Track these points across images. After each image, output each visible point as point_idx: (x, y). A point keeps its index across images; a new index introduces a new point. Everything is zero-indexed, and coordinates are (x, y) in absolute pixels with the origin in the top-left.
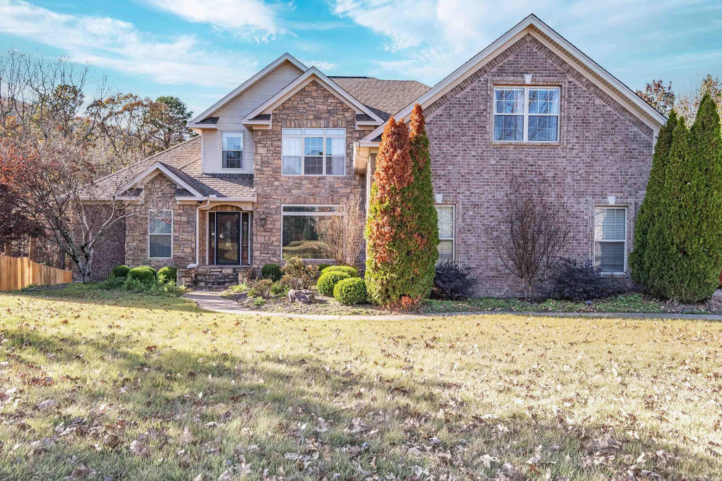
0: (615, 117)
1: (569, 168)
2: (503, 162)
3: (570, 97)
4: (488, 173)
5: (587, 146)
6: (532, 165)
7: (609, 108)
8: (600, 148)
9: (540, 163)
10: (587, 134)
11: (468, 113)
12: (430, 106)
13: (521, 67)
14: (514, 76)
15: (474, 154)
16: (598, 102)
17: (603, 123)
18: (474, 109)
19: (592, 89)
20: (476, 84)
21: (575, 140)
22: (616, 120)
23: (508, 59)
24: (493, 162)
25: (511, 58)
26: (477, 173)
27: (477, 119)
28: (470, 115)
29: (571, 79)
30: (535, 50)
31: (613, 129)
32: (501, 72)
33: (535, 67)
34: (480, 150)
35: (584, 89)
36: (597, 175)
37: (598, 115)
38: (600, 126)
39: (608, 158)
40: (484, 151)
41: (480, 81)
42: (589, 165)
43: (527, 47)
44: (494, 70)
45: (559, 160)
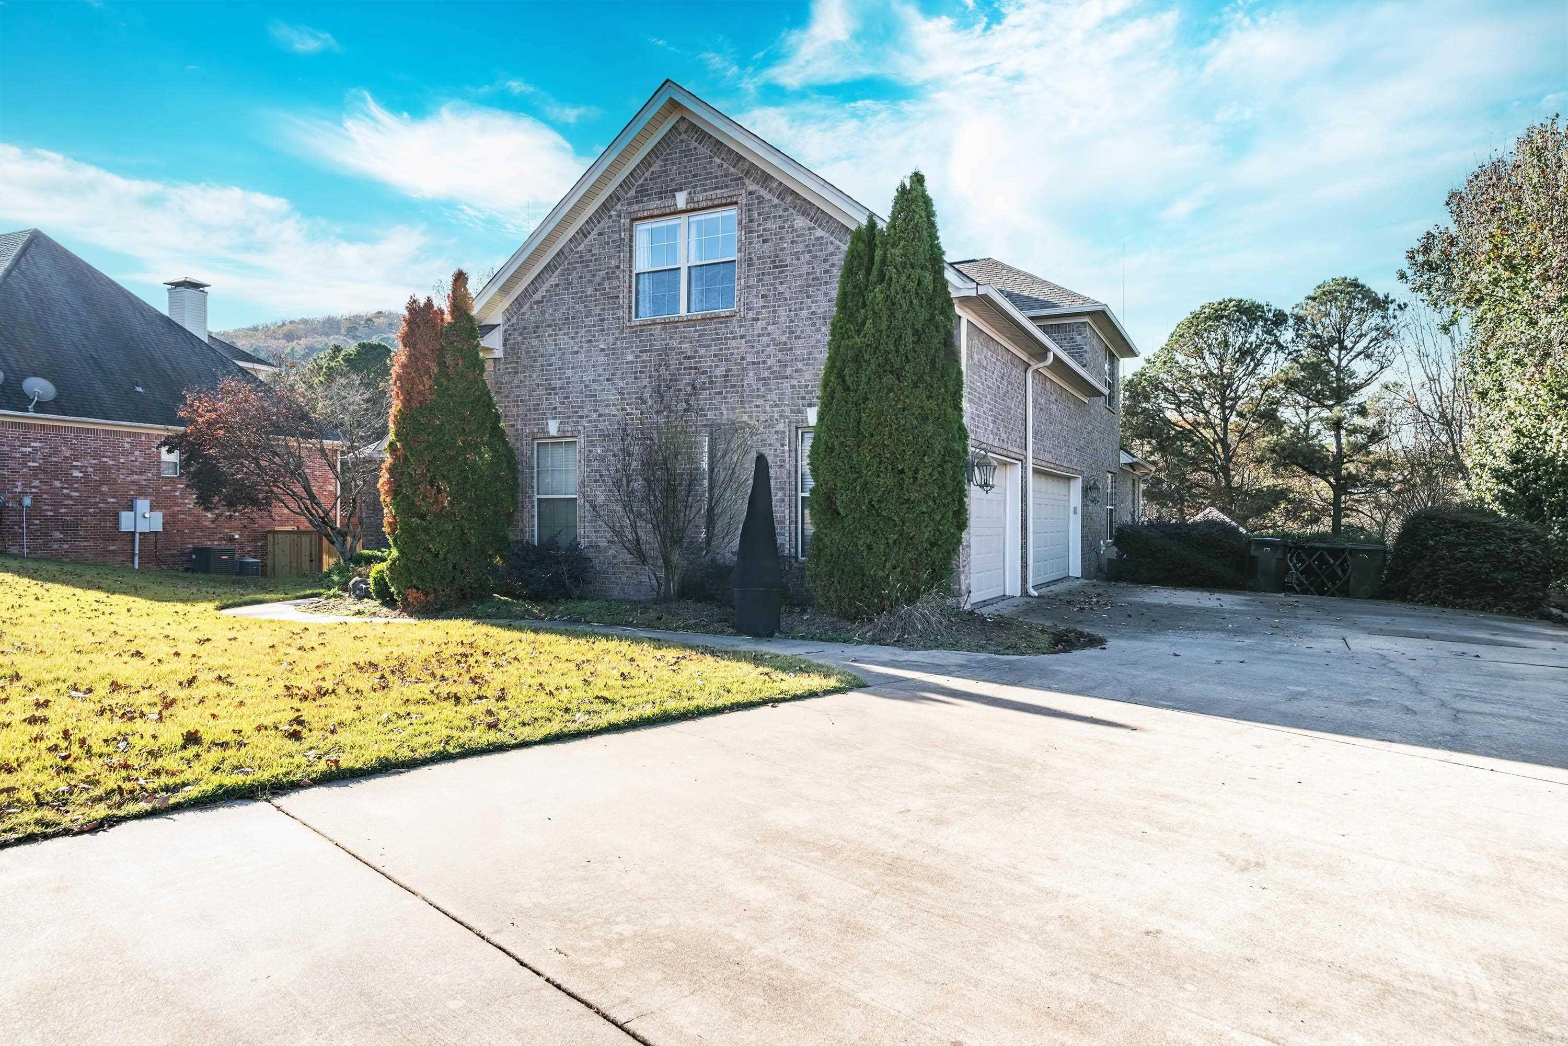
0: (831, 248)
1: (750, 358)
2: (645, 357)
3: (751, 221)
4: (623, 379)
5: (782, 312)
6: (689, 358)
7: (819, 233)
8: (805, 313)
9: (702, 351)
10: (781, 289)
11: (594, 276)
12: (542, 272)
13: (672, 180)
14: (660, 198)
15: (602, 346)
16: (800, 222)
17: (809, 263)
18: (602, 267)
19: (789, 199)
20: (604, 223)
21: (761, 302)
22: (832, 254)
23: (651, 170)
24: (630, 358)
25: (656, 167)
26: (608, 380)
27: (606, 284)
28: (597, 279)
29: (753, 187)
30: (694, 144)
31: (826, 272)
32: (643, 193)
33: (695, 176)
34: (611, 339)
35: (776, 201)
36: (800, 365)
37: (800, 247)
38: (804, 269)
39: (818, 330)
40: (617, 339)
41: (610, 217)
42: (785, 348)
43: (682, 141)
44: (632, 193)
45: (733, 343)
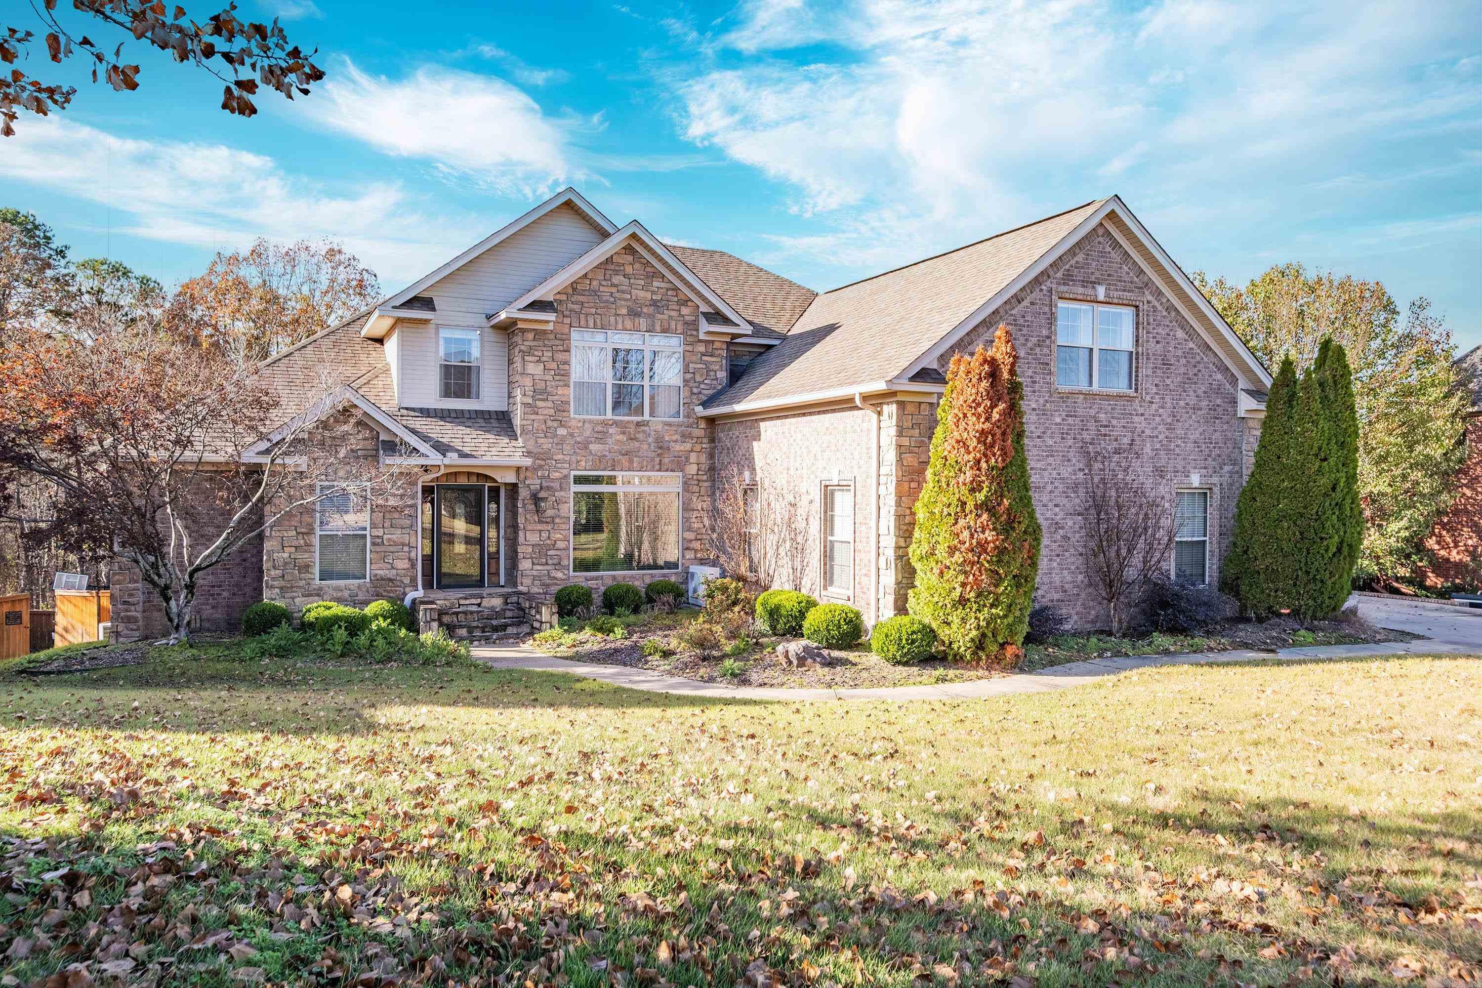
0: (1198, 358)
1: (1148, 432)
2: (1070, 420)
3: (1149, 324)
4: (1052, 437)
5: (1168, 399)
6: (1106, 426)
7: (1191, 345)
8: (1182, 403)
9: (1114, 422)
10: (1168, 382)
11: (1027, 340)
12: (977, 326)
13: (1092, 273)
14: (1083, 286)
15: (1034, 406)
16: (1180, 334)
17: (1185, 366)
18: (1035, 334)
19: (1173, 314)
20: (1036, 295)
21: (1155, 390)
22: (1199, 362)
23: (1076, 259)
24: (1058, 420)
25: (1080, 257)
26: (1039, 437)
27: (1038, 350)
28: (1030, 345)
29: (1150, 298)
30: (1108, 249)
31: (1195, 375)
32: (1068, 278)
33: (1109, 275)
34: (1041, 401)
35: (1165, 313)
36: (1179, 442)
37: (1180, 353)
38: (1182, 370)
39: (1191, 417)
40: (1047, 401)
41: (1041, 290)
42: (1170, 428)
43: (1099, 243)
44: (1059, 275)
45: (1136, 419)
